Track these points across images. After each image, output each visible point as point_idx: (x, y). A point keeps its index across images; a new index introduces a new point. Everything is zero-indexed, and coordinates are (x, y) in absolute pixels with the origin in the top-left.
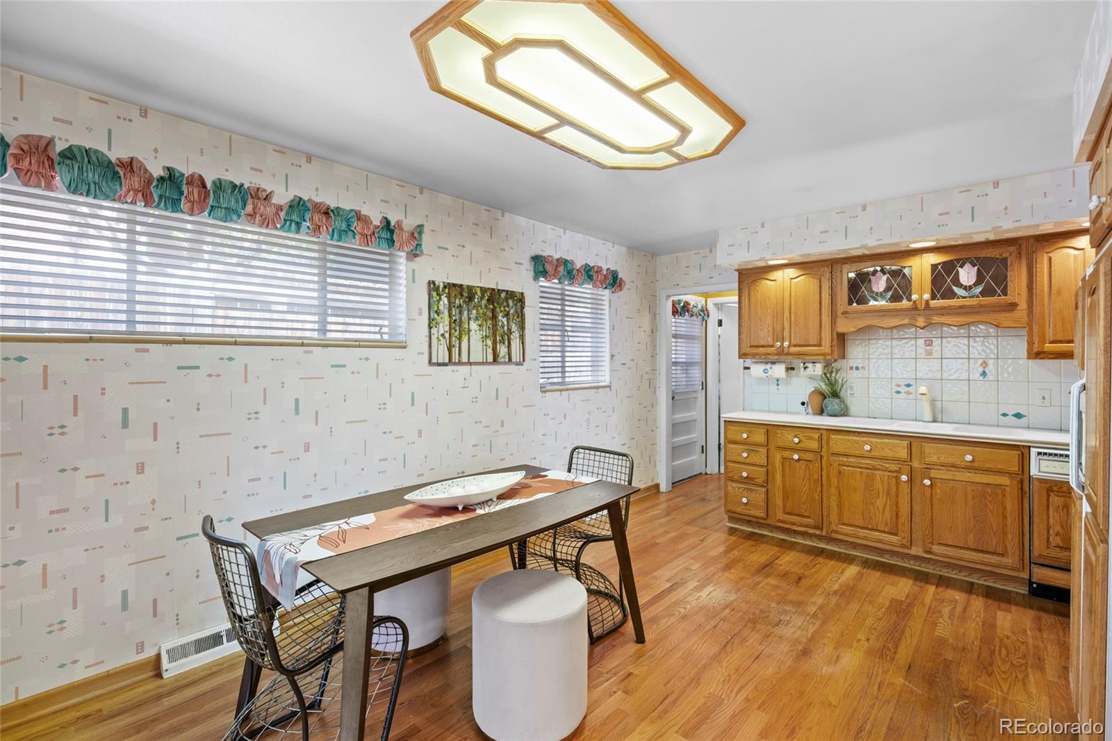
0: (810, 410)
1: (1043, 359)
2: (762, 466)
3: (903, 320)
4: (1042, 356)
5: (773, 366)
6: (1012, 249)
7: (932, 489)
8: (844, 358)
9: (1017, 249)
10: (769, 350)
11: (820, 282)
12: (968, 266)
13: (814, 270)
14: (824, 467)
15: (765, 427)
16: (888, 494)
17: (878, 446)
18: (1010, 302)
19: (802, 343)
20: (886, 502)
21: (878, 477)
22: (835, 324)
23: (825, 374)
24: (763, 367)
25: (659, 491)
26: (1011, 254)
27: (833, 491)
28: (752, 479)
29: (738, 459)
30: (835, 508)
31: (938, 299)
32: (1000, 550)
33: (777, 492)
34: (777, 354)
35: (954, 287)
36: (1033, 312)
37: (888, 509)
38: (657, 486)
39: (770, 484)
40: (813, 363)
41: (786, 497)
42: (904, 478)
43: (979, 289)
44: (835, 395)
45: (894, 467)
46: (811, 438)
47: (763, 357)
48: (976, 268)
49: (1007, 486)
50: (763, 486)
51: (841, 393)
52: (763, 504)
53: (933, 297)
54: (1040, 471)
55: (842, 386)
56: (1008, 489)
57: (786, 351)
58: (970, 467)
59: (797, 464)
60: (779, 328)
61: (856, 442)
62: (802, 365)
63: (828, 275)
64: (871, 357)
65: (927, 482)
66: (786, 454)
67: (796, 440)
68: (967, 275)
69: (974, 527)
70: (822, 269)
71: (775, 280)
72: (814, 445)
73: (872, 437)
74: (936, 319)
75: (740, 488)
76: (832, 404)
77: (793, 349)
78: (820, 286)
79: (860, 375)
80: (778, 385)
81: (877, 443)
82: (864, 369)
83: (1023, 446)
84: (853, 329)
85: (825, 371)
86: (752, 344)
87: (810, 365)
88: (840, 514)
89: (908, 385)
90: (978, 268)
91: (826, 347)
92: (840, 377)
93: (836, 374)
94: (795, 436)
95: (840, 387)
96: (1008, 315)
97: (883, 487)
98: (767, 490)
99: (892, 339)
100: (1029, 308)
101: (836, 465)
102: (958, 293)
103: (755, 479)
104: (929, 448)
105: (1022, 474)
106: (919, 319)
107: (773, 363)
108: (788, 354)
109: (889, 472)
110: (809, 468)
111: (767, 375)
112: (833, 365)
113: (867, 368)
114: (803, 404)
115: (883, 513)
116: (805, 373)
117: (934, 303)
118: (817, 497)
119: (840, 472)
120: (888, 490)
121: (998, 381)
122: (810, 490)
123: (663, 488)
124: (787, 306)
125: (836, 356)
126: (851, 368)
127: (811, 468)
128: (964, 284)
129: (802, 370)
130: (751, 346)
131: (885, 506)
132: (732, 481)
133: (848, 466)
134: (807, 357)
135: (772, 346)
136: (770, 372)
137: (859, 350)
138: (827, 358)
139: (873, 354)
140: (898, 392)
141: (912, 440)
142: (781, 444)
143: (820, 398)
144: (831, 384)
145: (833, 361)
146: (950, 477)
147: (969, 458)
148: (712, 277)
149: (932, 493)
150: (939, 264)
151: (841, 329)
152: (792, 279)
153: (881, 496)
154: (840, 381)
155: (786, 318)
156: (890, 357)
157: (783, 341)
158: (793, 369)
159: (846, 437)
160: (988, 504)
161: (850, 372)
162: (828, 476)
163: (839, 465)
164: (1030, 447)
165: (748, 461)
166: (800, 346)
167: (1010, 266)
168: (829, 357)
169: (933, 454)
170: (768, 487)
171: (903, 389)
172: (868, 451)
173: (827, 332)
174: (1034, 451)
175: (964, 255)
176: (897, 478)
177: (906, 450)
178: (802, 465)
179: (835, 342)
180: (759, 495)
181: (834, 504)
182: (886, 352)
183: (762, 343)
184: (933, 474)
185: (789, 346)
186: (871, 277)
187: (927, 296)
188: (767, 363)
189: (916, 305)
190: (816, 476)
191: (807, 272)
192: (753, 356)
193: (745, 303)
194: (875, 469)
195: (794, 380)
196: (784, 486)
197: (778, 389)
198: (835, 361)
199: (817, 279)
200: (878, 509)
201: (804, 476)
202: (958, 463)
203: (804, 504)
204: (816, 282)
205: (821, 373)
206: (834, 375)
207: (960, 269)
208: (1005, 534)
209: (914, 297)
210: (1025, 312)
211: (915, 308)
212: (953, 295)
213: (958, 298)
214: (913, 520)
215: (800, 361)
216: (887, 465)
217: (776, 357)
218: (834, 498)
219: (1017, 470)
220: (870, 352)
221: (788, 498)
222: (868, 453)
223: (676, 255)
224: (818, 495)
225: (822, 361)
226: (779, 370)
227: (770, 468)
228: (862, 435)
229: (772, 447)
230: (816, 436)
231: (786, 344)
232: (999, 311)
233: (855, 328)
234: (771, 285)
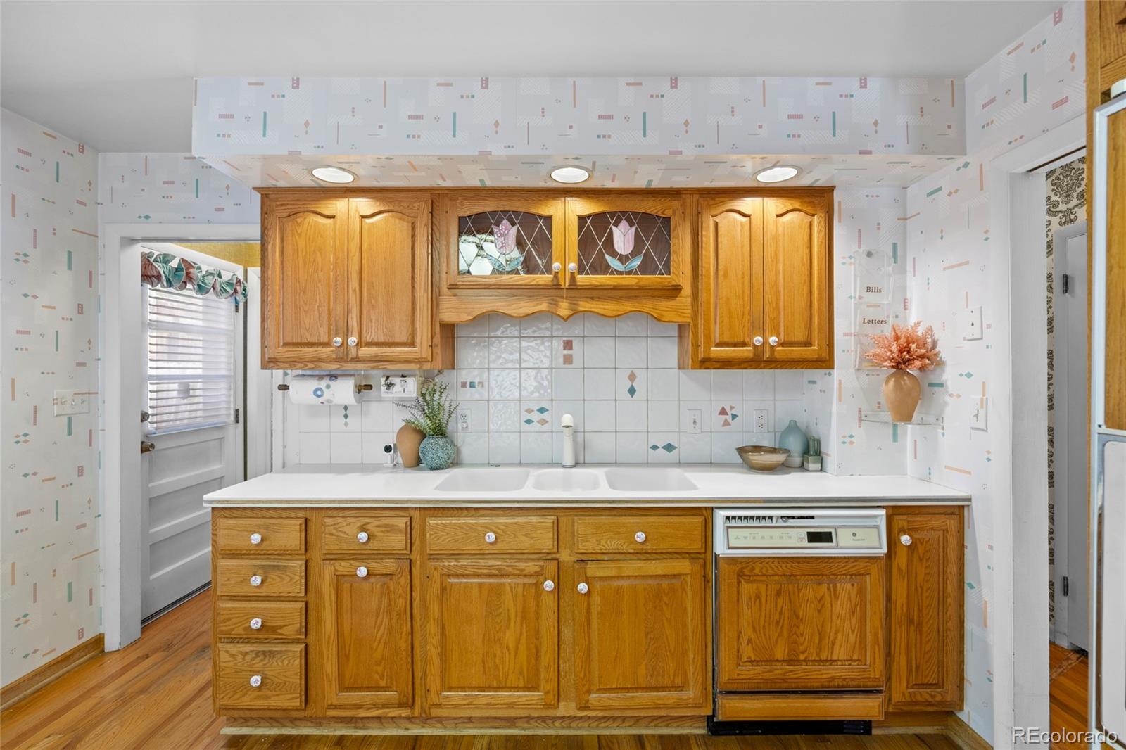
0: (400, 460)
1: (708, 368)
2: (295, 599)
3: (538, 304)
4: (708, 364)
5: (332, 383)
6: (676, 204)
7: (589, 599)
8: (454, 369)
9: (681, 206)
10: (323, 352)
11: (413, 228)
12: (624, 224)
13: (404, 204)
14: (416, 581)
15: (303, 514)
16: (524, 617)
17: (509, 531)
18: (674, 283)
19: (382, 340)
20: (521, 634)
21: (508, 588)
22: (438, 305)
23: (423, 395)
24: (314, 384)
25: (103, 651)
26: (674, 213)
27: (432, 627)
28: (274, 630)
29: (243, 590)
30: (436, 660)
31: (587, 274)
32: (678, 681)
33: (325, 650)
34: (338, 360)
35: (606, 256)
36: (698, 301)
37: (523, 647)
38: (99, 641)
39: (312, 633)
40: (403, 376)
41: (342, 657)
42: (549, 585)
43: (637, 262)
44: (440, 432)
45: (532, 567)
46: (391, 529)
47: (310, 365)
48: (634, 228)
49: (686, 574)
50: (298, 641)
51: (448, 427)
52: (296, 680)
53: (581, 270)
54: (730, 548)
55: (450, 416)
56: (689, 579)
57: (353, 353)
58: (642, 553)
59: (366, 586)
60: (339, 310)
61: (471, 528)
62: (383, 380)
63: (426, 217)
64: (491, 366)
65: (583, 587)
66: (343, 567)
67: (363, 536)
68: (623, 238)
69: (647, 650)
70: (416, 205)
71: (333, 217)
72: (397, 542)
73: (498, 516)
74: (585, 305)
75: (247, 653)
76: (436, 450)
77: (366, 352)
78: (413, 236)
79: (477, 397)
80: (346, 416)
81: (506, 525)
82: (483, 386)
83: (705, 508)
84: (466, 318)
85: (424, 391)
86: (289, 340)
87: (397, 381)
88: (444, 673)
89: (542, 410)
90: (637, 228)
91: (422, 349)
92: (446, 399)
93: (440, 395)
94: (362, 529)
95: (446, 417)
96: (670, 303)
97: (515, 605)
98: (306, 647)
99: (521, 337)
100: (693, 294)
101: (436, 576)
102: (612, 266)
103: (281, 627)
104: (583, 525)
105: (703, 553)
106: (561, 303)
107: (334, 377)
108: (357, 360)
109: (525, 576)
110: (388, 588)
111: (321, 399)
112: (436, 380)
113: (486, 384)
114: (388, 449)
115: (516, 653)
116: (390, 395)
117: (582, 279)
118: (404, 645)
119: (444, 589)
120: (524, 611)
121: (647, 400)
122: (390, 633)
123: (113, 642)
124: (355, 268)
125: (439, 363)
126: (464, 385)
127: (392, 588)
128: (620, 252)
129: (384, 389)
130: (286, 344)
131: (518, 641)
132: (232, 641)
133: (458, 576)
134: (390, 367)
135: (327, 344)
136: (327, 395)
137: (475, 354)
138: (424, 368)
139: (494, 361)
140: (529, 422)
141: (559, 513)
142: (334, 547)
143: (416, 437)
144: (431, 411)
145: (436, 372)
146: (613, 573)
147: (640, 536)
148: (223, 209)
149: (589, 604)
150: (589, 216)
151: (447, 317)
152: (363, 217)
153: (512, 624)
154: (447, 407)
155: (354, 291)
156: (518, 366)
157: (347, 334)
158: (369, 387)
159: (454, 521)
160: (665, 608)
161: (461, 390)
162: (423, 599)
163: (442, 575)
164: (712, 508)
165: (265, 591)
166: (378, 344)
167: (674, 230)
168: (427, 366)
169: (589, 537)
170: (308, 640)
171: (536, 416)
172: (492, 544)
173: (425, 320)
174: (720, 515)
175: (620, 205)
176: (538, 586)
177: (551, 535)
178: (376, 583)
179: (437, 339)
180: (289, 664)
181: (433, 653)
182: (511, 357)
183: (308, 338)
184: (592, 570)
185: (359, 344)
186: (493, 226)
187: (573, 266)
188: (321, 377)
189: (558, 280)
190: (402, 603)
191: (391, 208)
192: (293, 363)
193: (273, 255)
194: (502, 574)
195: (374, 407)
196: (340, 633)
197: (346, 424)
198: (440, 372)
199: (408, 222)
200: (508, 647)
201: (380, 608)
202: (625, 546)
203: (378, 663)
204: (405, 226)
205: (415, 395)
206: (436, 397)
207: (613, 228)
208: (684, 652)
209: (556, 265)
210: (689, 300)
211: (556, 286)
212: (606, 269)
213: (612, 273)
214: (562, 655)
215: (381, 372)
216: (522, 565)
217: (336, 366)
218: (434, 641)
219: (700, 547)
220: (491, 359)
221: (347, 657)
222: (491, 547)
223: (143, 155)
224: (406, 642)
225: (418, 373)
226: (343, 391)
227: (311, 598)
228: (482, 512)
229: (315, 555)
230: (401, 522)
231: (353, 340)
232: (660, 297)
233: (469, 314)
234: (324, 225)
